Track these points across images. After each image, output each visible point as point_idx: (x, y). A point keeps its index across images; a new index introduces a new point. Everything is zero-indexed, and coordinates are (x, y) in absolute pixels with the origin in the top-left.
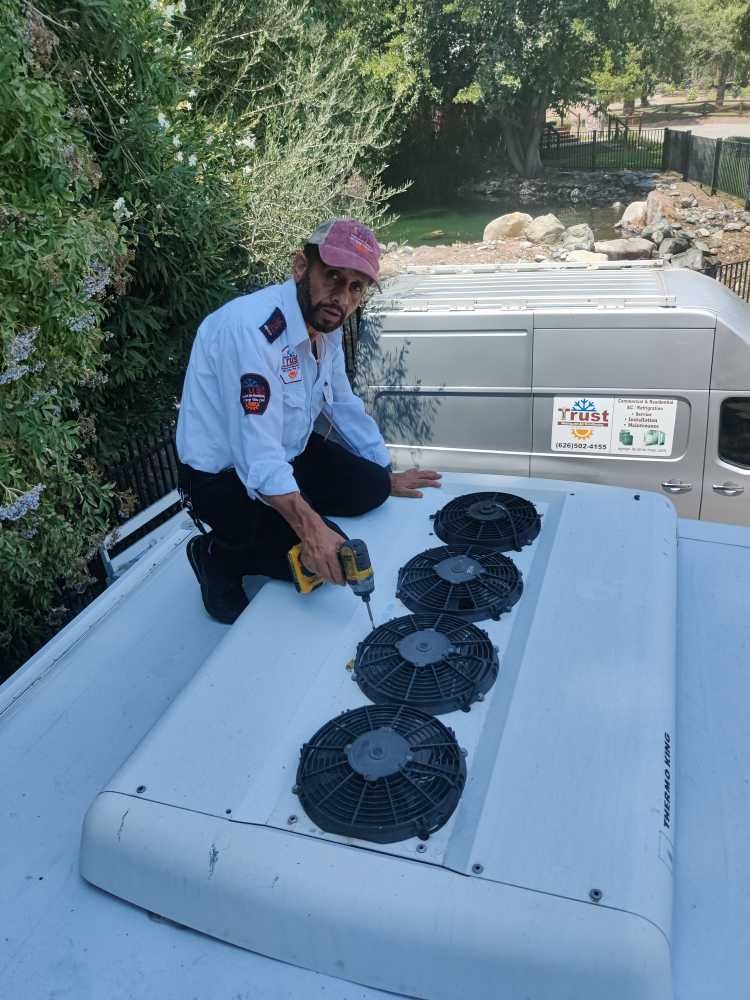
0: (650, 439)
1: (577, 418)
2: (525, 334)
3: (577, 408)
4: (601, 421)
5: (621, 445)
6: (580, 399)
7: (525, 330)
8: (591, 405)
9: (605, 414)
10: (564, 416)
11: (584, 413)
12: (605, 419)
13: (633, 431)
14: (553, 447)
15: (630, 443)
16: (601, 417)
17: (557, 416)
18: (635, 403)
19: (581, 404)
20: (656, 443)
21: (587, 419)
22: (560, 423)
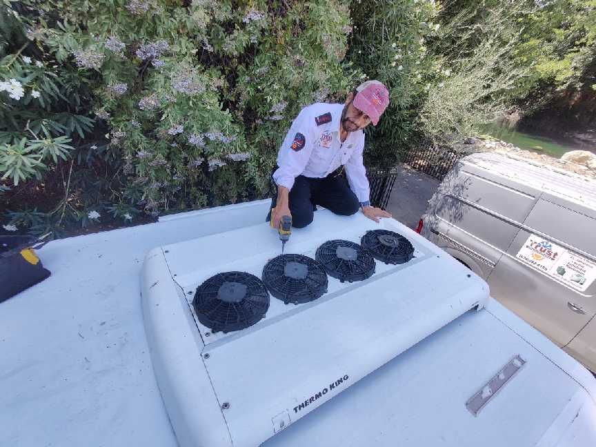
0: (576, 278)
1: (538, 249)
2: (533, 199)
3: (542, 244)
4: (552, 257)
5: (556, 273)
6: (544, 240)
7: (534, 197)
8: (550, 246)
9: (556, 254)
10: (531, 245)
11: (544, 249)
12: (554, 257)
13: (567, 269)
14: (518, 256)
15: (562, 275)
16: (553, 254)
17: (528, 243)
18: (577, 257)
19: (545, 244)
20: (578, 282)
21: (544, 251)
22: (527, 247)
